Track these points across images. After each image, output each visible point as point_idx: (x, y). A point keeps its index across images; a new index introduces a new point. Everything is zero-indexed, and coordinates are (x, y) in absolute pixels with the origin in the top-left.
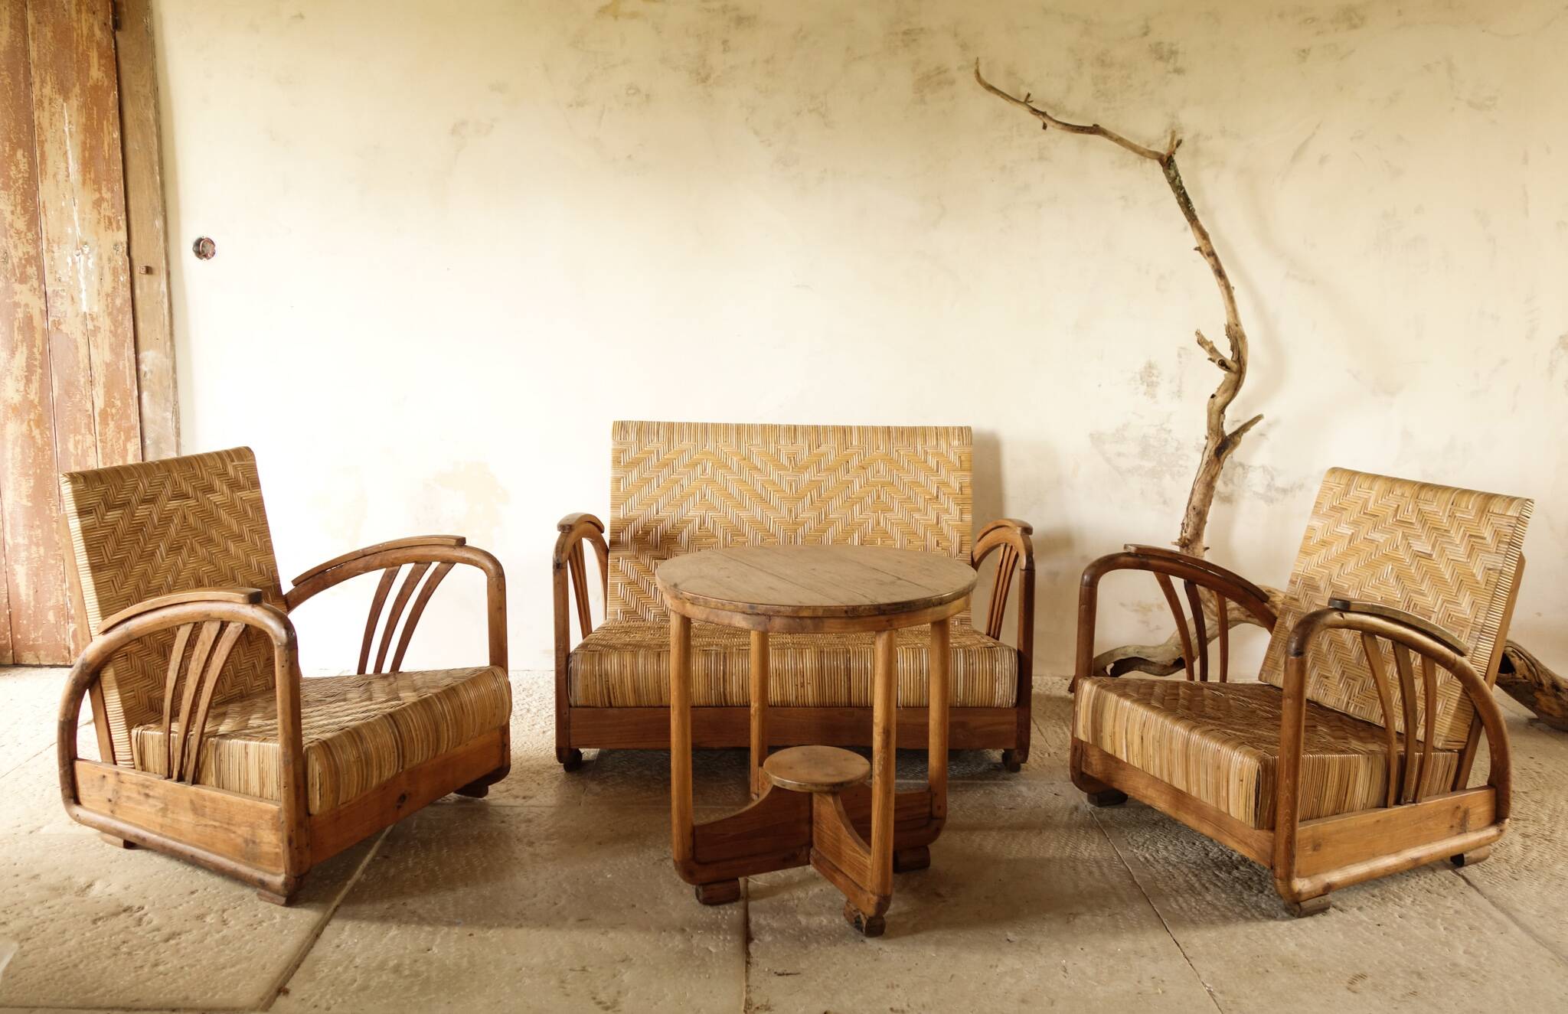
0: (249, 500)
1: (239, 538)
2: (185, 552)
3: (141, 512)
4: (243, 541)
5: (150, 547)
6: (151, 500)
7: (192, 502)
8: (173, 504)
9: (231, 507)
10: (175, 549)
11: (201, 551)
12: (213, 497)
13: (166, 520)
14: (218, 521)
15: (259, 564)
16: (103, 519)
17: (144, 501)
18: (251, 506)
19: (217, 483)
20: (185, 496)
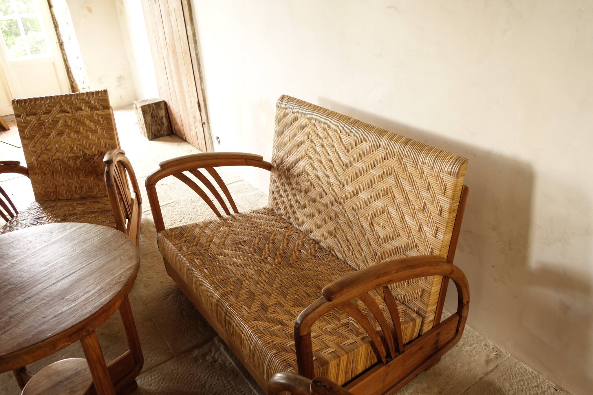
0: (101, 115)
1: (94, 131)
2: (65, 135)
3: (44, 117)
4: (97, 132)
5: (47, 132)
6: (48, 112)
7: (70, 114)
8: (60, 115)
9: (91, 118)
10: (60, 134)
11: (73, 135)
12: (80, 113)
13: (56, 122)
14: (83, 124)
15: (105, 144)
16: (25, 119)
17: (45, 113)
18: (102, 118)
19: (83, 107)
20: (67, 112)
